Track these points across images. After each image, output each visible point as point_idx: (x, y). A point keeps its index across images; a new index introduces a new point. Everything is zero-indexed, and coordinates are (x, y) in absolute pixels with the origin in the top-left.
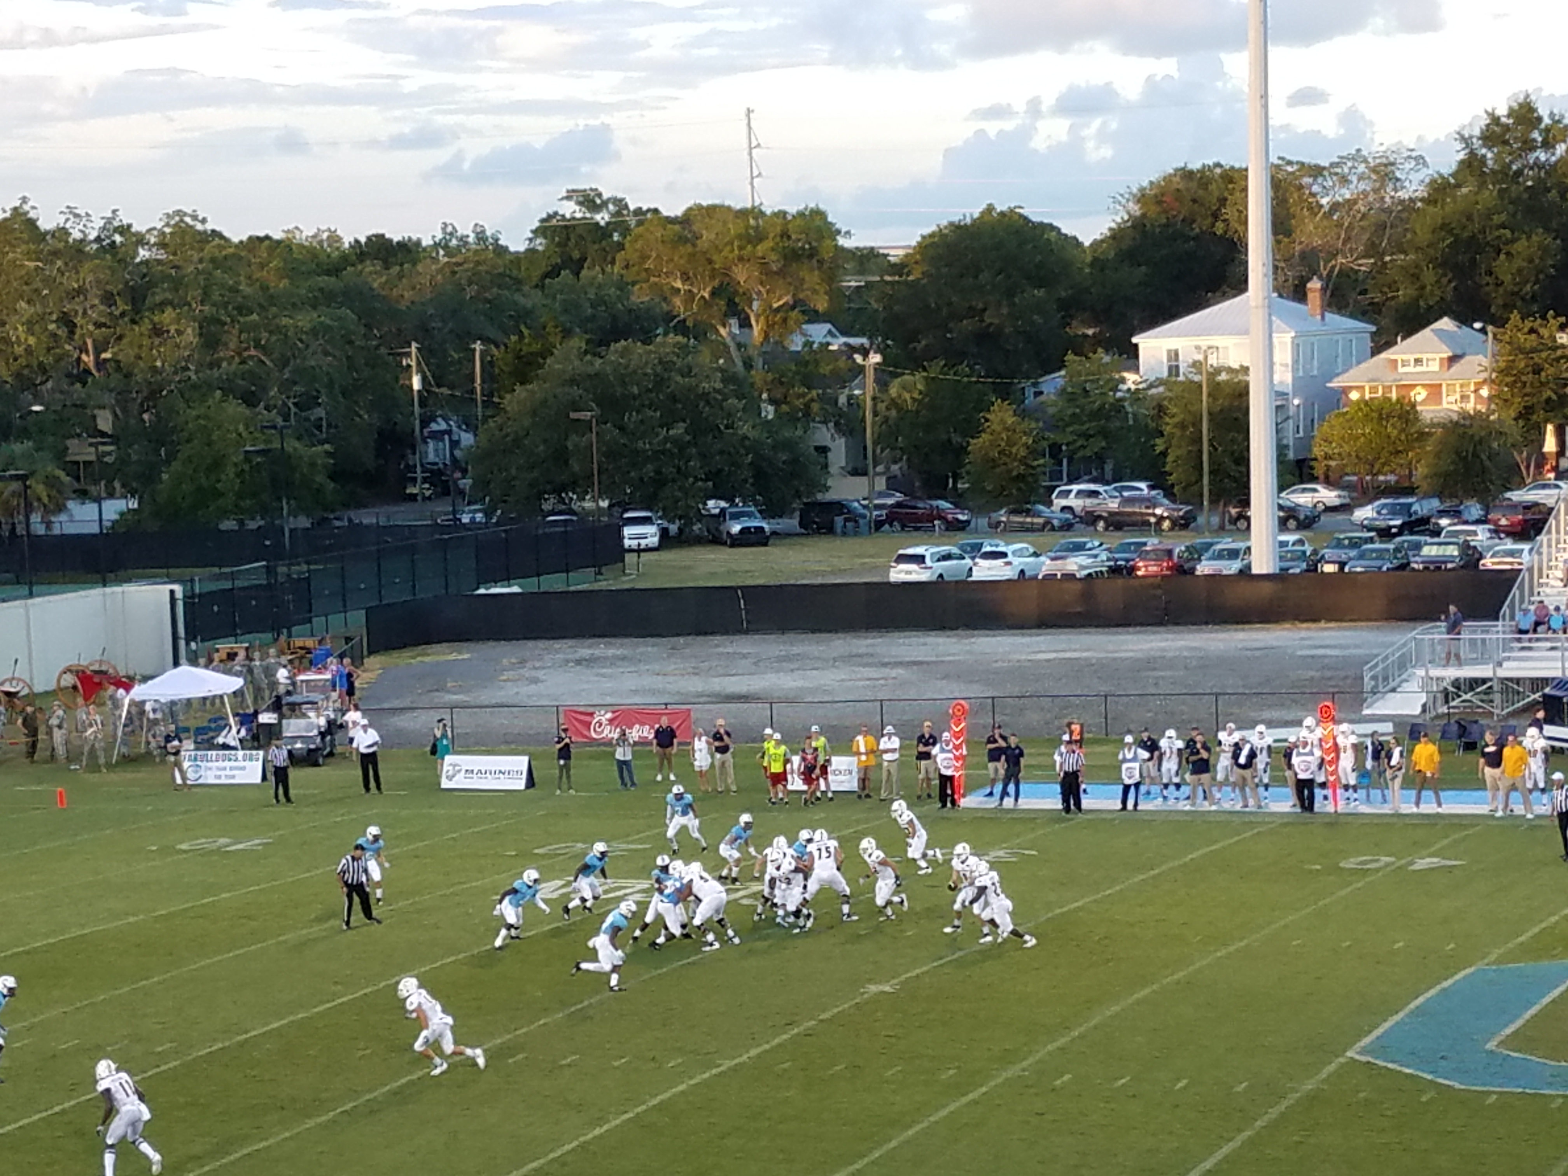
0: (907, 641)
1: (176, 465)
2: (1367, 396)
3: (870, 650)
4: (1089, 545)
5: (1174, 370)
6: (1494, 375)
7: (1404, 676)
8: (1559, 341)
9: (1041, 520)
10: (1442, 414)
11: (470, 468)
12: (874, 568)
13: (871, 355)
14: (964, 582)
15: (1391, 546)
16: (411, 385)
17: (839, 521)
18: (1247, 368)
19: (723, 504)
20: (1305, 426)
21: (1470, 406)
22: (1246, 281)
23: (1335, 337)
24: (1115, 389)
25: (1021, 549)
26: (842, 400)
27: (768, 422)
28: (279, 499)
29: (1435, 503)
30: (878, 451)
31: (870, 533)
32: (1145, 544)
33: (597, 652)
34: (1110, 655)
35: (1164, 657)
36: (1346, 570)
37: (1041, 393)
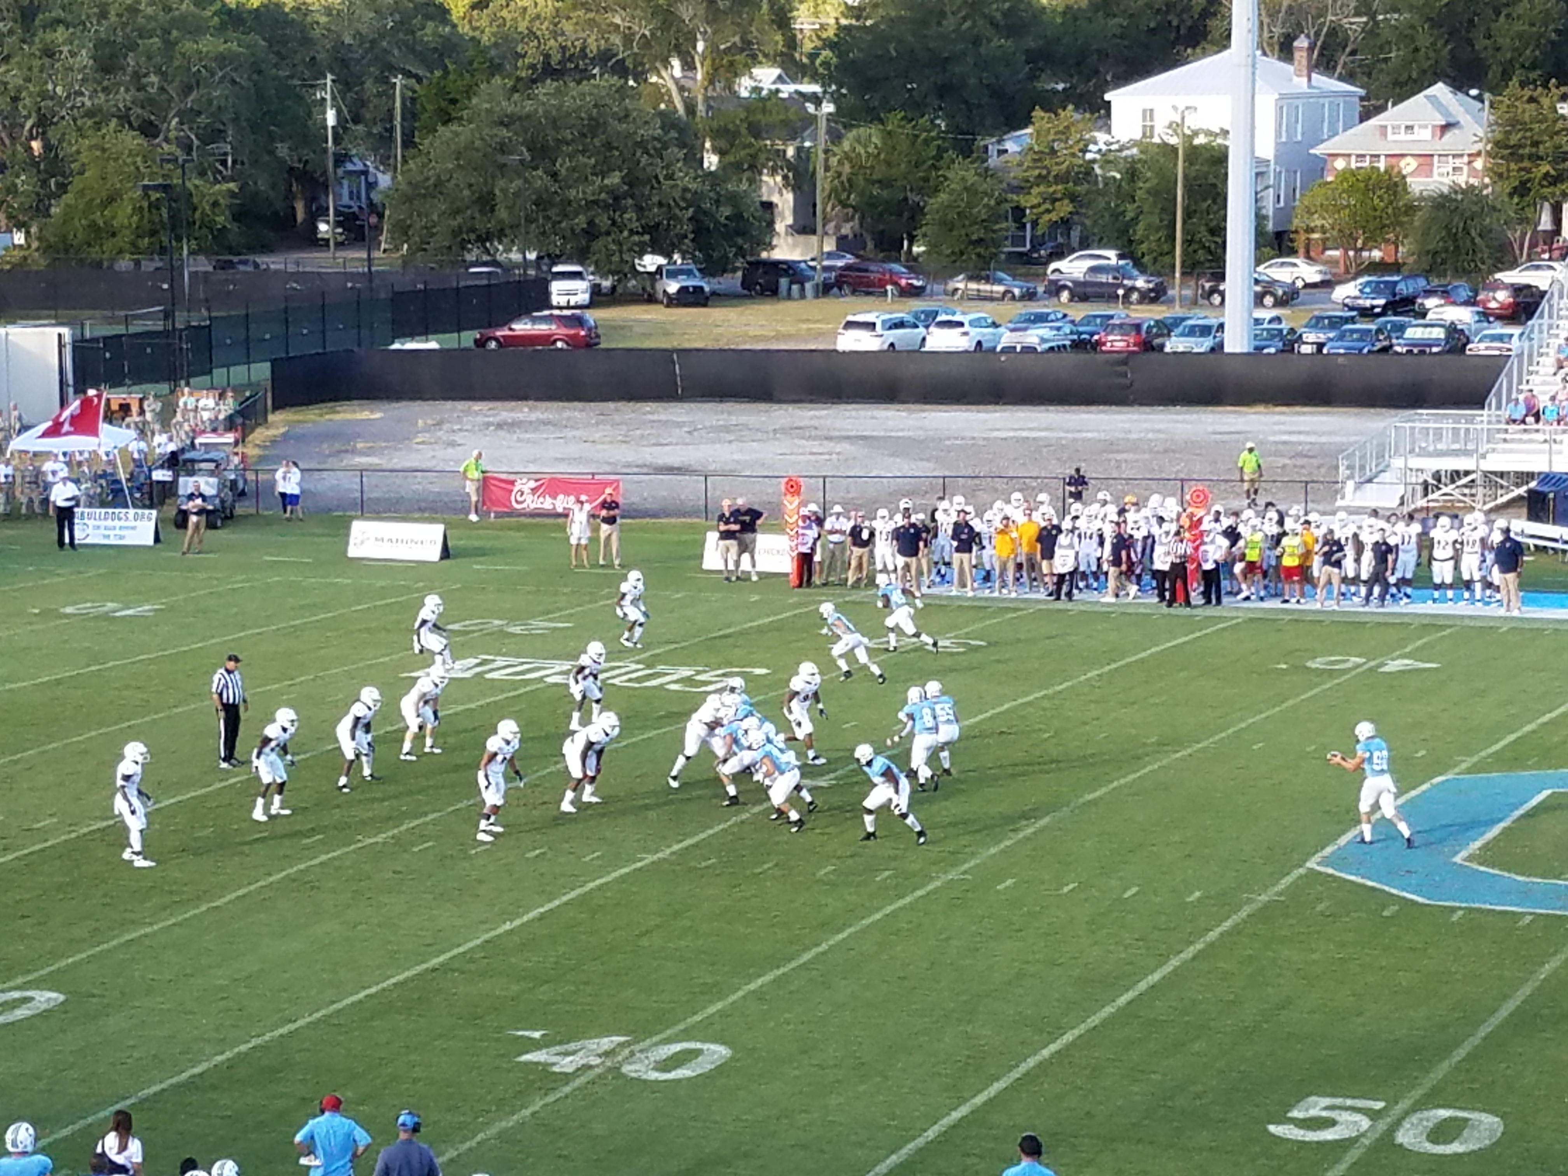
0: (854, 413)
1: (68, 198)
2: (1353, 165)
3: (815, 423)
4: (1052, 317)
5: (1148, 131)
6: (1489, 147)
7: (1382, 466)
8: (1560, 111)
9: (1000, 289)
10: (1431, 187)
11: (387, 213)
12: (820, 334)
13: (824, 104)
14: (918, 351)
15: (1373, 327)
16: (325, 120)
17: (784, 282)
18: (1227, 132)
19: (661, 260)
20: (1286, 196)
21: (1462, 180)
22: (1229, 36)
23: (1321, 100)
24: (1084, 151)
25: (979, 319)
26: (790, 152)
27: (711, 173)
28: (179, 239)
29: (1422, 283)
30: (829, 209)
31: (817, 296)
32: (1111, 317)
33: (519, 416)
34: (1070, 435)
35: (1128, 440)
36: (1325, 351)
37: (1006, 151)
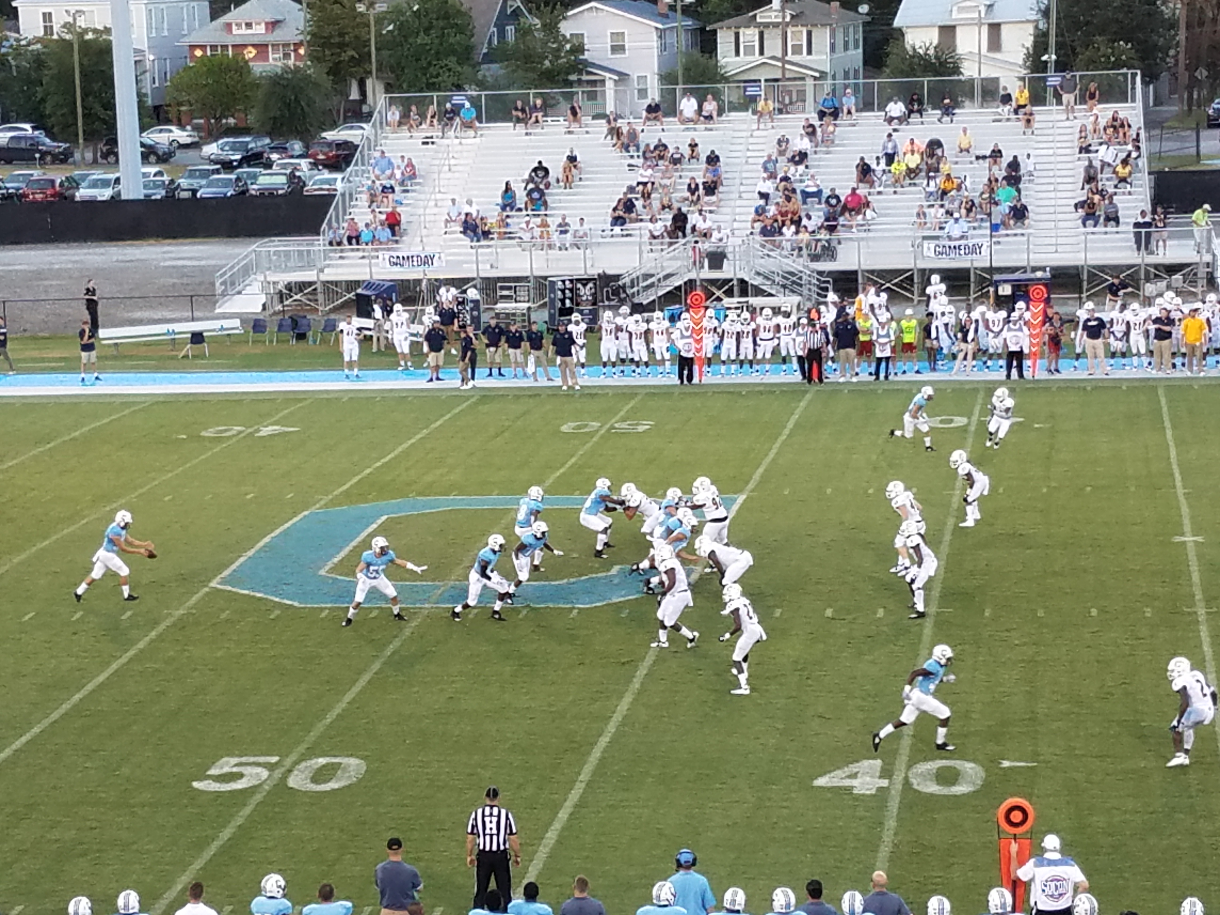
2: (209, 54)
5: (48, 30)
6: (309, 38)
7: (247, 282)
10: (268, 69)
15: (233, 177)
18: (110, 29)
20: (160, 79)
21: (291, 62)
23: (182, 5)
29: (267, 141)
32: (32, 175)
34: (5, 268)
35: (52, 270)
36: (198, 195)
